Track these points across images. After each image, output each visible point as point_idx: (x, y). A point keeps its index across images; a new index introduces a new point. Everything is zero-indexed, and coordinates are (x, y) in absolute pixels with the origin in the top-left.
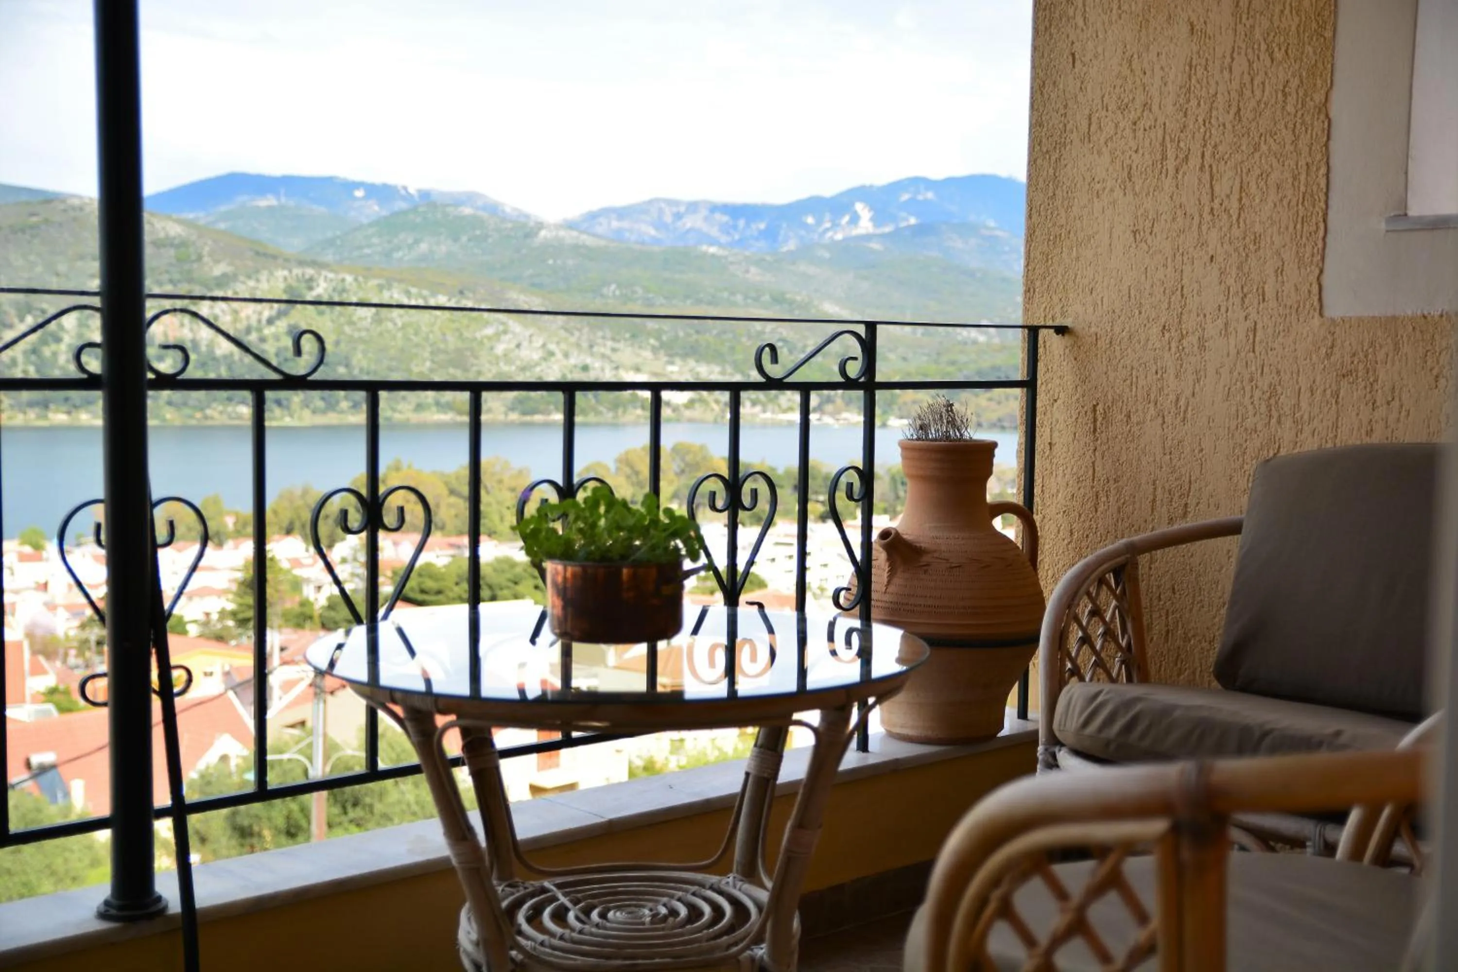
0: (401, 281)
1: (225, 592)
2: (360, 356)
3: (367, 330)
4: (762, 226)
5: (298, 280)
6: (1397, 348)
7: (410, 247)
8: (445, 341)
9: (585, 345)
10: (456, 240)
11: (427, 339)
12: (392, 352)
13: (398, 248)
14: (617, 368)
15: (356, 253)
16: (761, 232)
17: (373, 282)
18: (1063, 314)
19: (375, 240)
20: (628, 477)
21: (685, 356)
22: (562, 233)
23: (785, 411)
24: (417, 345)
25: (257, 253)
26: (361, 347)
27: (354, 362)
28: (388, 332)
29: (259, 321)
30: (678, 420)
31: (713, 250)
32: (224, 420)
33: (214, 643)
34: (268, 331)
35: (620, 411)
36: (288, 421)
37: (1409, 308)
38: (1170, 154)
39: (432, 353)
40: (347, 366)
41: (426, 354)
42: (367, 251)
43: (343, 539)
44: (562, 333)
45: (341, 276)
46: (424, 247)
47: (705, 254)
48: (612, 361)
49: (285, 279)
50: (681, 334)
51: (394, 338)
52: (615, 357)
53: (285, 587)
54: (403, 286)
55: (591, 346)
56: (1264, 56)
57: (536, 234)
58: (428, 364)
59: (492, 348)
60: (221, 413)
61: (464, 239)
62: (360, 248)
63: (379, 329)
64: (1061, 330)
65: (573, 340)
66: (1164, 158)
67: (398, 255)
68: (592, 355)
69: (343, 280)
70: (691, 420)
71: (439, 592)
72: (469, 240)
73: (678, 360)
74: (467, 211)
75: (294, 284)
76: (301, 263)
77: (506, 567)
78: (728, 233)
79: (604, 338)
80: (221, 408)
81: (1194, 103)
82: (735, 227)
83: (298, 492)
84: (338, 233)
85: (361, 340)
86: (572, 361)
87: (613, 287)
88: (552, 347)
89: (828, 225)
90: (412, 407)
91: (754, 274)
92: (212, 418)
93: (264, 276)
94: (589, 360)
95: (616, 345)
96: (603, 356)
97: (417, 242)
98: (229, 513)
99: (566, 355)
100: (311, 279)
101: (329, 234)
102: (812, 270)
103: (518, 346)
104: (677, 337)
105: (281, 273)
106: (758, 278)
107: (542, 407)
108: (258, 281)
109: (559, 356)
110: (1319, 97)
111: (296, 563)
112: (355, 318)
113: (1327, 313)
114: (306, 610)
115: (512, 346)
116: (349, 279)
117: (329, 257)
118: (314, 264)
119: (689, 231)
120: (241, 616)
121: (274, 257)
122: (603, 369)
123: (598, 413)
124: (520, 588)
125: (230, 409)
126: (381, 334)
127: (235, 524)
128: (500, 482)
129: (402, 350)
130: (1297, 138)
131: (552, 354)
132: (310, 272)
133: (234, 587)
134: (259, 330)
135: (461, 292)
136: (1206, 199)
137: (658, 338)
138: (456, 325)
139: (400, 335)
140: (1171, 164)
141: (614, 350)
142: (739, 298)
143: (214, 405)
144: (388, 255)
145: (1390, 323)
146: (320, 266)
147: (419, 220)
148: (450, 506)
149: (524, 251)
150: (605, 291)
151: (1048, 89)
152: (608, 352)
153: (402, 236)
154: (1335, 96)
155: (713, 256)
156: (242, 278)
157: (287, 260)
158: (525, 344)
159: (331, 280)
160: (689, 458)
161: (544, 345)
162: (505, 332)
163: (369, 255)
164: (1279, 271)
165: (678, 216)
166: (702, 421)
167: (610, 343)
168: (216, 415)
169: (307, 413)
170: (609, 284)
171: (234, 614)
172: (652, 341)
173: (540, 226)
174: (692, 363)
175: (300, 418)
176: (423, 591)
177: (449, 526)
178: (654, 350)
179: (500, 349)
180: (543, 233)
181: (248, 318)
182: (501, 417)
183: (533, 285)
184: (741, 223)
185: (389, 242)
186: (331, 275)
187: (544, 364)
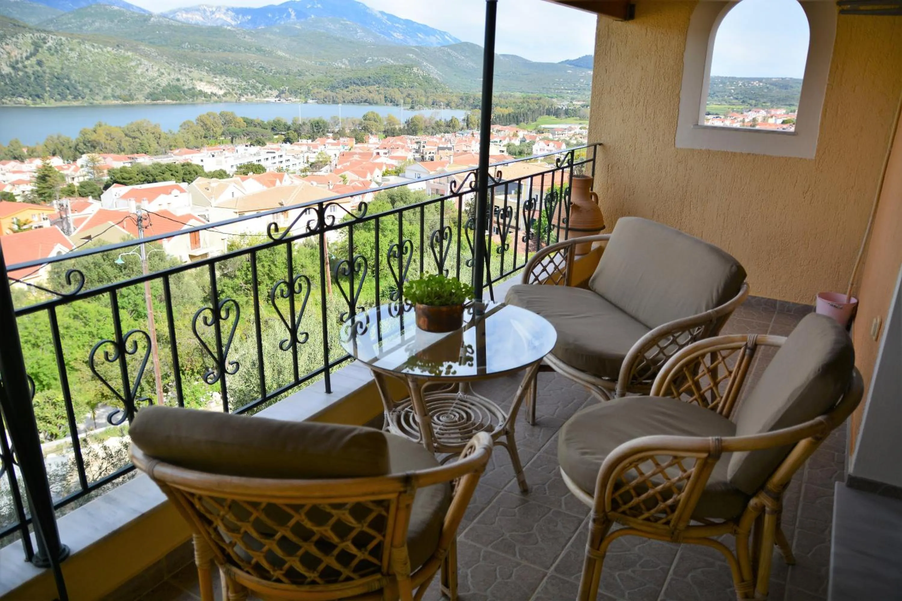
0: (89, 40)
1: (30, 182)
2: (74, 75)
3: (76, 63)
4: (250, 18)
5: (38, 39)
6: (693, 156)
7: (91, 24)
8: (113, 68)
9: (177, 70)
10: (112, 21)
11: (104, 67)
12: (89, 73)
13: (85, 25)
14: (192, 80)
15: (64, 27)
16: (249, 20)
17: (75, 41)
18: (600, 139)
19: (73, 21)
20: (202, 126)
21: (221, 74)
22: (161, 19)
23: (265, 97)
24: (100, 70)
25: (15, 25)
26: (74, 71)
27: (72, 77)
28: (86, 64)
29: (22, 58)
30: (220, 102)
31: (229, 28)
32: (11, 104)
33: (30, 205)
34: (27, 63)
35: (195, 98)
36: (44, 105)
37: (698, 148)
38: (635, 101)
39: (108, 73)
40: (68, 79)
41: (105, 74)
42: (70, 25)
43: (81, 157)
44: (167, 65)
45: (59, 37)
46: (97, 24)
47: (226, 29)
48: (189, 77)
49: (31, 38)
50: (218, 65)
51: (89, 66)
52: (190, 75)
53: (58, 179)
54: (90, 43)
55: (180, 70)
56: (663, 79)
57: (150, 20)
58: (107, 78)
59: (135, 71)
60: (10, 101)
61: (116, 21)
62: (66, 24)
63: (81, 62)
64: (600, 144)
65: (171, 67)
66: (633, 101)
67: (85, 28)
68: (180, 74)
69: (61, 39)
70: (226, 102)
71: (130, 179)
72: (118, 22)
73: (218, 76)
74: (116, 8)
75: (36, 40)
76: (38, 31)
77: (157, 166)
78: (235, 21)
79: (185, 66)
80: (9, 99)
81: (642, 88)
82: (238, 18)
83: (55, 137)
84: (54, 16)
85: (74, 68)
86: (172, 77)
87: (187, 44)
88: (163, 71)
89: (277, 18)
90: (102, 97)
91: (248, 39)
92: (6, 103)
93: (20, 36)
94: (179, 76)
95: (191, 70)
96: (185, 74)
97: (93, 22)
98: (24, 147)
99: (169, 74)
100: (44, 38)
101: (50, 17)
102: (272, 37)
103: (147, 70)
104: (217, 66)
105: (29, 35)
106: (249, 40)
107: (161, 97)
108: (18, 38)
109: (166, 74)
110: (677, 92)
111: (61, 168)
112: (69, 57)
113: (677, 146)
114: (72, 188)
115: (144, 70)
116: (64, 39)
117: (51, 28)
118: (44, 31)
119: (218, 19)
120: (40, 192)
121: (24, 27)
122: (186, 80)
123: (186, 99)
124: (165, 175)
125: (14, 99)
126: (83, 65)
127: (27, 151)
128: (147, 130)
129: (94, 72)
130: (670, 102)
131: (163, 74)
132: (43, 35)
133: (34, 180)
134: (23, 62)
135: (118, 46)
136: (644, 114)
137: (209, 67)
138: (118, 61)
139: (91, 65)
140: (635, 103)
141: (190, 72)
142: (242, 49)
143: (6, 97)
144: (81, 28)
145: (692, 150)
146: (49, 32)
147: (93, 12)
148: (126, 141)
149: (145, 27)
150: (183, 46)
151: (598, 77)
152: (188, 73)
153: (86, 19)
154: (681, 92)
155: (230, 30)
156: (9, 37)
157: (30, 29)
158: (150, 69)
159: (55, 39)
160: (227, 118)
161: (159, 70)
162: (141, 64)
163: (71, 28)
164: (664, 135)
165: (213, 13)
166: (230, 102)
167: (188, 69)
168: (8, 102)
169: (52, 101)
170: (185, 43)
171: (37, 191)
172: (206, 68)
173: (151, 15)
174: (224, 77)
175: (49, 103)
176: (123, 179)
177: (127, 149)
178: (208, 72)
179: (139, 71)
180: (152, 19)
181: (16, 56)
182: (143, 102)
183: (151, 43)
184: (240, 17)
185: (80, 22)
186: (54, 37)
187: (160, 78)
